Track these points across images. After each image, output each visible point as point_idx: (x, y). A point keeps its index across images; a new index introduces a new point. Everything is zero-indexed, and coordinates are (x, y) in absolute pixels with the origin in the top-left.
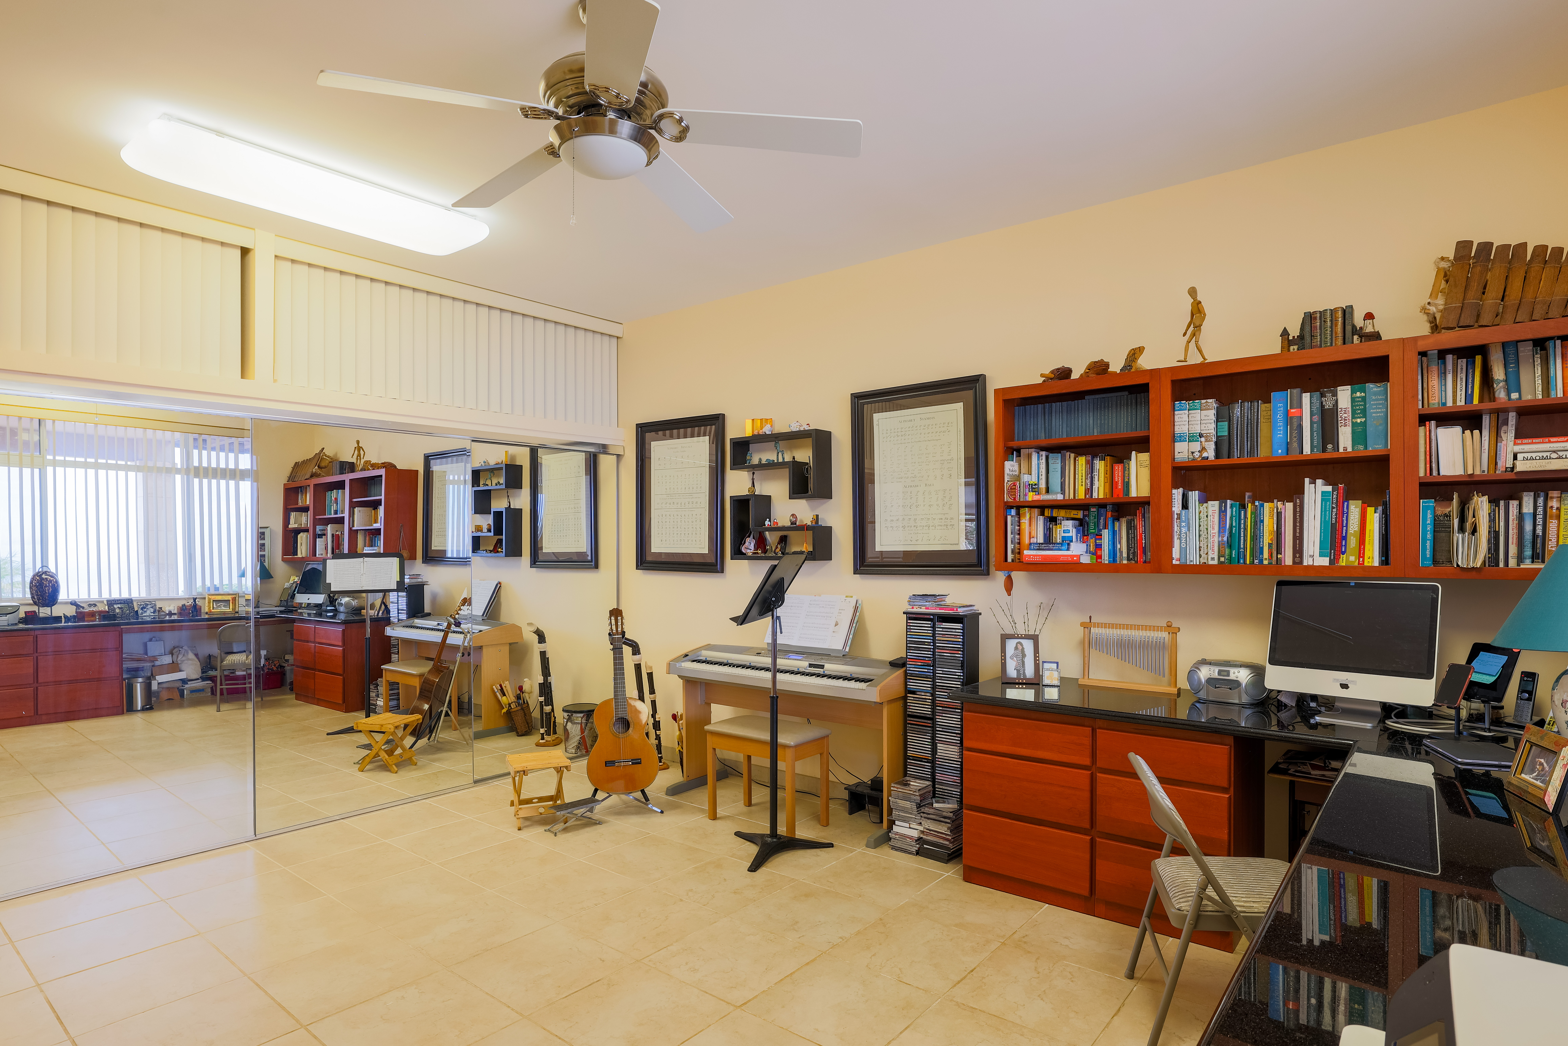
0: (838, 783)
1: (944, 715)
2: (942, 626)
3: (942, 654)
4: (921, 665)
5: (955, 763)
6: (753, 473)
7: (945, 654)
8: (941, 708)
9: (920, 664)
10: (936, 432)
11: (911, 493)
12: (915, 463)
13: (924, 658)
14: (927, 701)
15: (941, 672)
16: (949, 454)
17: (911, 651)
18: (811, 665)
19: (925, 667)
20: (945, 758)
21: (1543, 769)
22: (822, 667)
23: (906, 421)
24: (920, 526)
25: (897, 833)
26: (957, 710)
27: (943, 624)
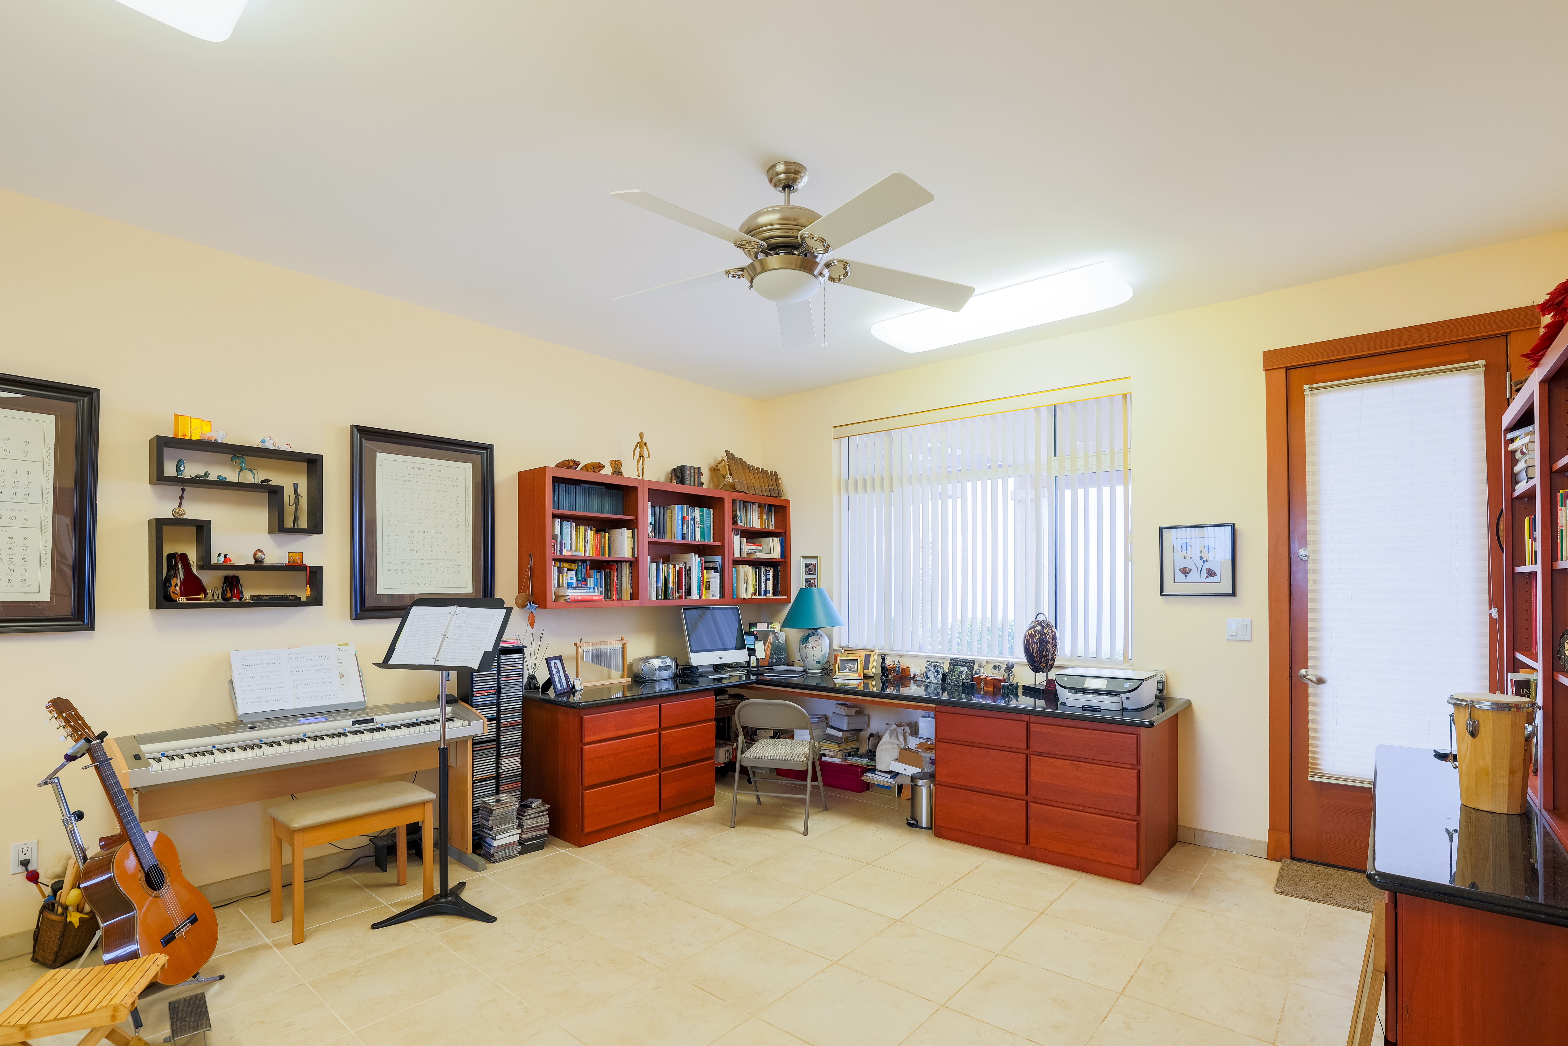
0: (341, 852)
1: (507, 733)
2: (506, 658)
3: (507, 682)
4: (488, 695)
5: (517, 771)
6: (183, 490)
7: (509, 681)
8: (505, 728)
9: (486, 694)
10: (445, 485)
11: (417, 538)
12: (422, 510)
13: (490, 688)
14: (493, 725)
15: (505, 697)
16: (457, 507)
17: (478, 684)
18: (354, 723)
19: (492, 696)
20: (508, 770)
21: (850, 667)
22: (372, 721)
23: (414, 468)
24: (428, 570)
25: (498, 847)
26: (518, 726)
27: (507, 656)
